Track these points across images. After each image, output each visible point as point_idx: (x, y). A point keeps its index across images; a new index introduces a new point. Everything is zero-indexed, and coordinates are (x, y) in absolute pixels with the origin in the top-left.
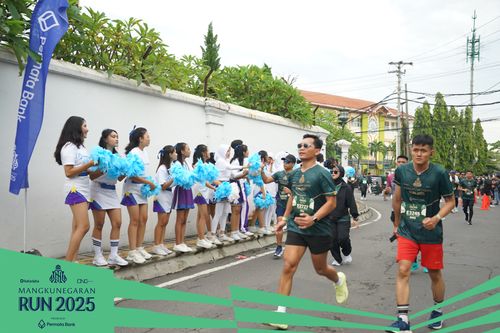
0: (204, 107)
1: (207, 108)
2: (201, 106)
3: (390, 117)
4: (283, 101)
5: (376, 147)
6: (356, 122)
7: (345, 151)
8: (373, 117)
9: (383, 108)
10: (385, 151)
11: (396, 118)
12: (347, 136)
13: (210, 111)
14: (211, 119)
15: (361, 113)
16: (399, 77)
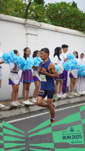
0: (24, 24)
1: (26, 25)
2: (22, 24)
13: (29, 27)
14: (29, 31)
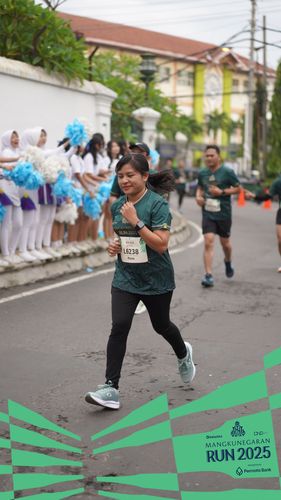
3: (240, 72)
4: (31, 36)
5: (217, 121)
6: (185, 78)
7: (149, 128)
8: (213, 71)
9: (230, 56)
10: (231, 128)
12: (156, 102)
15: (194, 64)
16: (254, 4)
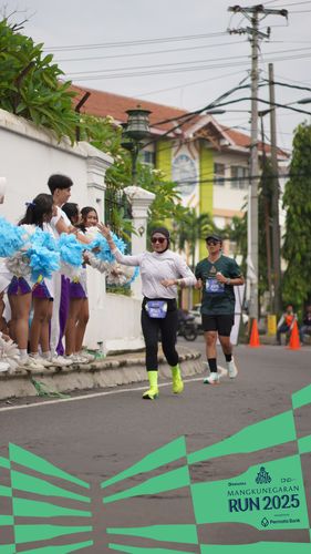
3: (228, 151)
7: (140, 214)
8: (184, 151)
9: (210, 126)
11: (247, 156)
16: (255, 46)
